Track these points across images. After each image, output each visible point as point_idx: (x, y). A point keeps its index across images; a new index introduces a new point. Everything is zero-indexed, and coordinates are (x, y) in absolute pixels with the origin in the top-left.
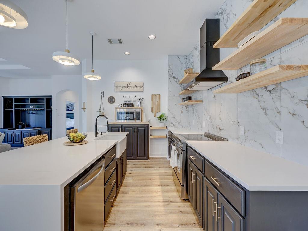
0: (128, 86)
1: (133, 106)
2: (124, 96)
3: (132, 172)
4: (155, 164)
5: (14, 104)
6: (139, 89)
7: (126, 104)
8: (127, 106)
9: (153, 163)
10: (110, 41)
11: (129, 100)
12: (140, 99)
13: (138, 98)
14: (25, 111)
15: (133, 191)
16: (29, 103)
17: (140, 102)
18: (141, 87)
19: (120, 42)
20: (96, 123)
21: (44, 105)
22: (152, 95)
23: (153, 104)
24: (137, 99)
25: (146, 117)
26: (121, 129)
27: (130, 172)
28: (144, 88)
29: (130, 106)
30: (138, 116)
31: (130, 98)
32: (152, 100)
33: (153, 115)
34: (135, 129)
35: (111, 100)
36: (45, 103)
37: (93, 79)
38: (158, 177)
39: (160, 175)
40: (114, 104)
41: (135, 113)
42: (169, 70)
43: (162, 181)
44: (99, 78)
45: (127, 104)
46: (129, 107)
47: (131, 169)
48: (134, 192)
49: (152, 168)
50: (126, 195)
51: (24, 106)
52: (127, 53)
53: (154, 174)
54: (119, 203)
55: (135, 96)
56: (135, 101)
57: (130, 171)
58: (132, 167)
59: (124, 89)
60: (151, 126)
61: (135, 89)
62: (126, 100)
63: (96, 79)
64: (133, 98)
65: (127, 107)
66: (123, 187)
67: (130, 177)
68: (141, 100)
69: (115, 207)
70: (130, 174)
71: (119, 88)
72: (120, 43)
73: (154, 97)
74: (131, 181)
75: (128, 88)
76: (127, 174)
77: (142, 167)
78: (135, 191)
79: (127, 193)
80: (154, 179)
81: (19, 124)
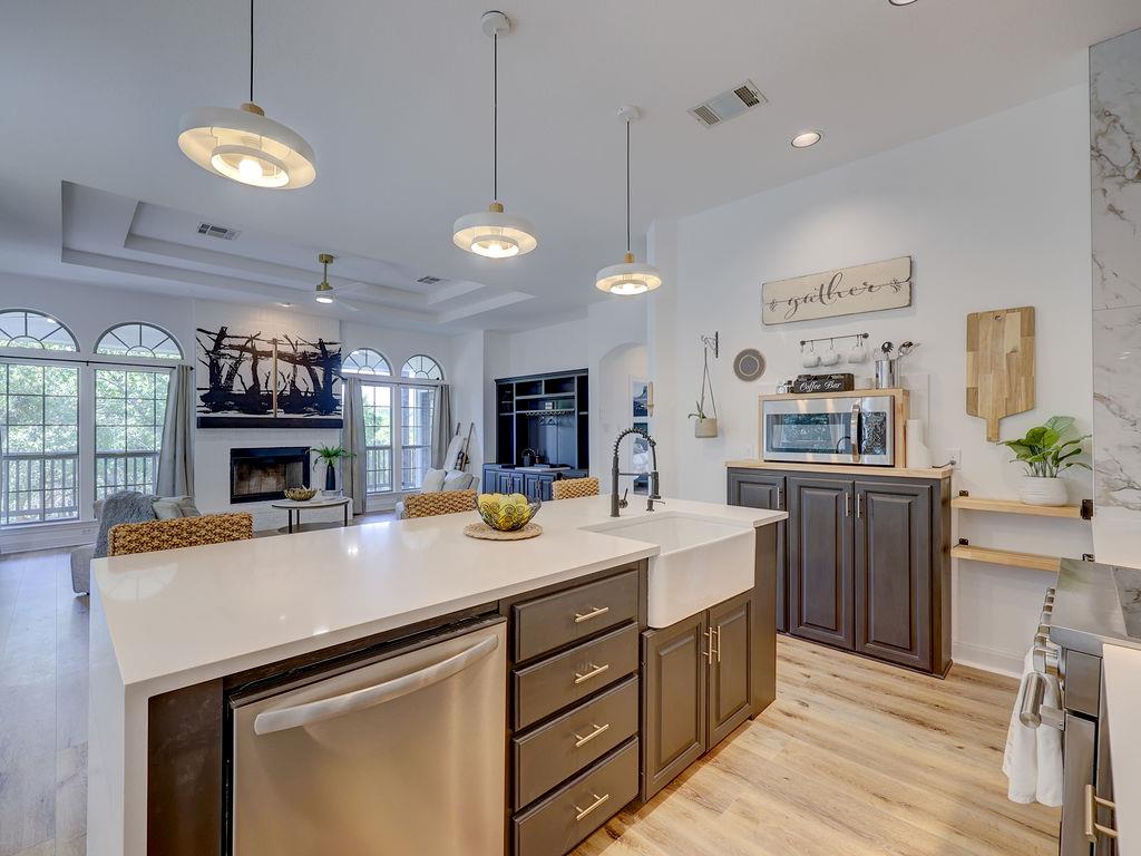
0: (827, 291)
1: (847, 383)
2: (803, 343)
3: (803, 712)
4: (970, 716)
5: (516, 398)
6: (886, 297)
7: (809, 378)
8: (813, 384)
9: (957, 701)
10: (706, 115)
11: (828, 357)
12: (887, 348)
13: (875, 343)
14: (536, 418)
15: (747, 813)
16: (543, 395)
17: (885, 364)
18: (896, 285)
19: (747, 97)
20: (616, 460)
21: (573, 397)
22: (974, 321)
23: (976, 369)
24: (872, 350)
25: (925, 442)
26: (785, 493)
27: (794, 707)
28: (917, 288)
29: (830, 385)
30: (873, 434)
31: (835, 347)
32: (972, 345)
33: (977, 429)
34: (853, 499)
35: (749, 365)
36: (575, 393)
37: (629, 290)
38: (946, 805)
39: (964, 799)
40: (759, 382)
41: (854, 421)
42: (1096, 136)
43: (962, 842)
44: (653, 281)
45: (816, 378)
46: (823, 390)
47: (805, 694)
48: (746, 822)
49: (937, 735)
50: (701, 813)
51: (535, 404)
52: (806, 138)
53: (930, 777)
54: (651, 836)
55: (866, 336)
56: (864, 360)
57: (795, 704)
58: (818, 688)
59: (805, 310)
60: (964, 494)
61: (863, 301)
62: (812, 359)
63: (643, 289)
64: (849, 349)
65: (814, 391)
66: (713, 770)
67: (776, 733)
68: (893, 354)
69: (625, 846)
70: (788, 719)
71: (783, 308)
72: (750, 104)
73: (986, 329)
74: (771, 757)
75: (825, 298)
76: (769, 713)
77: (871, 705)
78: (754, 820)
79: (715, 809)
80: (908, 806)
81: (526, 454)
